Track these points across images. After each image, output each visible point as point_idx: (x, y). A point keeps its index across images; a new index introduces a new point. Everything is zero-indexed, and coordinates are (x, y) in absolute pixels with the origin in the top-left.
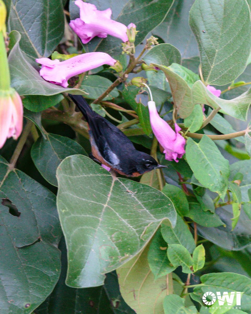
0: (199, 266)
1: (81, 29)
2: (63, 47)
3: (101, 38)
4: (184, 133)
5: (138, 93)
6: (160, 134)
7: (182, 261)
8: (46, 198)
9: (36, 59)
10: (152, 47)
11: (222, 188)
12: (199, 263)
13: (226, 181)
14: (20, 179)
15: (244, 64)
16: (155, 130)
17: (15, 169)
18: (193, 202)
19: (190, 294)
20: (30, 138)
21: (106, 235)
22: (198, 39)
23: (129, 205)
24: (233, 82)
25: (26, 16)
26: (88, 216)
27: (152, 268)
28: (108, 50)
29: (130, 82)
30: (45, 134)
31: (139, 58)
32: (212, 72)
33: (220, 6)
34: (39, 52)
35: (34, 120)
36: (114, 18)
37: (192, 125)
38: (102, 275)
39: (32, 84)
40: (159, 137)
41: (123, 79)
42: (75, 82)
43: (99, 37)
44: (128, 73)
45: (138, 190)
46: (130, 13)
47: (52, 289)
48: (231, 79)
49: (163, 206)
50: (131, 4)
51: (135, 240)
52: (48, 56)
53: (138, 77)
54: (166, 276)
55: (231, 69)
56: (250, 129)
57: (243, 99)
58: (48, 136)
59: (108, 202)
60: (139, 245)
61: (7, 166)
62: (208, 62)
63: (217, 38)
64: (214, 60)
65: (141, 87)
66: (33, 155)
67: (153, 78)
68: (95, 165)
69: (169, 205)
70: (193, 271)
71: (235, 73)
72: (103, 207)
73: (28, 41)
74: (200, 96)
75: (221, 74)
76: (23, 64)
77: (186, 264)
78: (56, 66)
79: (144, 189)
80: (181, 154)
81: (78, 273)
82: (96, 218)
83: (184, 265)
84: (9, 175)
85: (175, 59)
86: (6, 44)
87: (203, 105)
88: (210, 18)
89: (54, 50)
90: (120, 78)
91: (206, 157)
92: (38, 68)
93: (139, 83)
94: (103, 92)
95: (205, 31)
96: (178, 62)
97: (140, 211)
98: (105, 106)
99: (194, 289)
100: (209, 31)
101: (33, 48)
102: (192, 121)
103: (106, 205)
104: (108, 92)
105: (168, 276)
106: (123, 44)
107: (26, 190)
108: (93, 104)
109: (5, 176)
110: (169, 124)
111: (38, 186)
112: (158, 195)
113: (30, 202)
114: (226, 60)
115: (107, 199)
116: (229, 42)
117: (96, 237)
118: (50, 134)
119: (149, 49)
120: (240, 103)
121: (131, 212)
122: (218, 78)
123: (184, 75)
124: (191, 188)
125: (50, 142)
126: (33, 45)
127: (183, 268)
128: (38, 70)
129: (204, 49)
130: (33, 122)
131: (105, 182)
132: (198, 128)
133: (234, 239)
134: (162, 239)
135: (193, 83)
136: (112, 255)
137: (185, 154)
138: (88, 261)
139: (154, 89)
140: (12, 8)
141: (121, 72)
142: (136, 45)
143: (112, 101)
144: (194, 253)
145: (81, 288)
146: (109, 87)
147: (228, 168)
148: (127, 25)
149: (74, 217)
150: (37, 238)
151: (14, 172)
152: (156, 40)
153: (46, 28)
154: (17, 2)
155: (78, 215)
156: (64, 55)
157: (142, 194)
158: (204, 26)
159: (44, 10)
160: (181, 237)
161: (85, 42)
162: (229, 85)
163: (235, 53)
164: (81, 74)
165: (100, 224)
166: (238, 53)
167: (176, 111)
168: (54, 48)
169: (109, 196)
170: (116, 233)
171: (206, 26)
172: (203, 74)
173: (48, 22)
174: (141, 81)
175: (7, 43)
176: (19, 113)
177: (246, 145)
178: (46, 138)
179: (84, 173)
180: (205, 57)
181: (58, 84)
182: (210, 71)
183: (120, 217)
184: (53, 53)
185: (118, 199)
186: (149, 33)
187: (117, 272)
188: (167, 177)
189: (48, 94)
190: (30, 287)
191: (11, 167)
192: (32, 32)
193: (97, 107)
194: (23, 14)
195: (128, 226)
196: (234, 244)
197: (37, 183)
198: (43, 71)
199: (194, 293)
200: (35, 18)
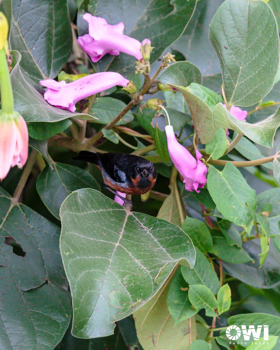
0: (224, 308)
1: (90, 46)
2: (72, 66)
3: (113, 56)
4: (206, 160)
5: (154, 116)
6: (178, 162)
7: (205, 303)
8: (54, 235)
9: (40, 81)
10: (169, 65)
11: (248, 222)
12: (225, 305)
13: (253, 213)
14: (25, 215)
15: (271, 82)
16: (173, 158)
17: (19, 203)
18: (218, 236)
19: (216, 338)
20: (36, 167)
21: (117, 279)
22: (220, 55)
23: (143, 243)
24: (261, 101)
25: (28, 33)
26: (96, 257)
27: (172, 311)
28: (121, 69)
29: (145, 104)
30: (53, 164)
31: (154, 78)
32: (236, 91)
33: (243, 18)
34: (44, 73)
35: (39, 149)
36: (127, 33)
37: (214, 151)
38: (112, 324)
39: (35, 109)
40: (178, 165)
41: (137, 101)
42: (85, 105)
43: (111, 54)
44: (143, 94)
45: (154, 225)
46: (144, 27)
47: (61, 337)
49: (180, 244)
50: (146, 17)
51: (148, 284)
52: (55, 77)
53: (154, 99)
55: (256, 88)
56: (279, 154)
57: (269, 123)
58: (55, 166)
59: (120, 241)
60: (153, 289)
61: (10, 201)
62: (231, 81)
63: (241, 54)
64: (238, 78)
65: (157, 110)
67: (171, 99)
68: (105, 199)
69: (188, 242)
70: (218, 313)
71: (262, 93)
72: (114, 246)
73: (32, 61)
74: (221, 119)
75: (246, 94)
76: (25, 87)
77: (210, 307)
78: (62, 88)
79: (161, 224)
80: (202, 183)
81: (85, 322)
82: (106, 259)
83: (208, 307)
84: (12, 210)
85: (194, 78)
86: (8, 63)
87: (227, 129)
88: (232, 33)
89: (60, 71)
90: (133, 100)
91: (229, 187)
92: (42, 91)
93: (155, 105)
94: (116, 116)
95: (227, 47)
96: (199, 82)
97: (155, 250)
98: (119, 131)
99: (221, 332)
100: (232, 47)
101: (37, 68)
102: (214, 147)
103: (117, 244)
104: (121, 116)
105: (190, 319)
106: (136, 62)
107: (31, 227)
108: (105, 130)
109: (7, 211)
110: (188, 150)
111: (45, 222)
112: (177, 231)
113: (36, 240)
114: (251, 78)
115: (119, 237)
116: (254, 58)
117: (105, 281)
118: (58, 164)
119: (165, 67)
120: (265, 127)
121: (145, 251)
122: (243, 98)
123: (205, 96)
124: (216, 220)
125: (57, 173)
126: (37, 65)
127: (207, 311)
128: (42, 93)
129: (226, 66)
130: (37, 151)
131: (117, 217)
132: (221, 154)
133: (264, 276)
134: (183, 278)
135: (215, 105)
136: (123, 300)
137: (206, 184)
138: (95, 308)
139: (172, 112)
140: (14, 24)
141: (135, 93)
142: (151, 63)
143: (128, 125)
144: (219, 294)
145: (89, 338)
146: (122, 110)
147: (254, 199)
148: (141, 41)
149: (80, 260)
150: (45, 279)
151: (18, 207)
152: (172, 58)
153: (52, 45)
154: (18, 18)
155: (85, 257)
156: (72, 75)
157: (158, 230)
158: (225, 41)
159: (50, 25)
160: (204, 275)
161: (95, 61)
162: (257, 104)
163: (261, 70)
164: (91, 96)
165: (110, 267)
166: (265, 70)
167: (197, 135)
168: (61, 68)
169: (122, 233)
170: (127, 276)
171: (229, 40)
172: (226, 94)
173: (54, 39)
174: (158, 103)
175: (10, 61)
176: (24, 139)
177: (274, 172)
178: (52, 169)
179: (93, 208)
180: (227, 75)
181: (64, 108)
182: (234, 90)
183: (133, 257)
184: (60, 73)
185: (131, 236)
186: (168, 49)
187: (134, 316)
188: (190, 209)
189: (52, 121)
190: (37, 335)
191: (15, 201)
192: (36, 51)
193: (110, 132)
194: (26, 31)
195: (142, 267)
196: (265, 282)
197: (44, 219)
198: (47, 95)
199: (221, 337)
200: (39, 35)
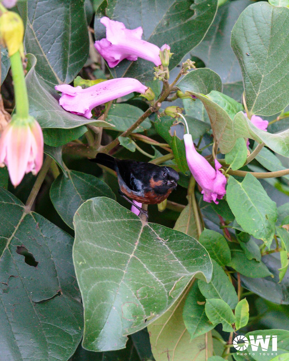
0: (242, 323)
1: (107, 50)
2: (88, 71)
3: (131, 61)
4: (225, 170)
5: (172, 124)
6: (197, 172)
7: (222, 318)
8: (67, 245)
9: (55, 86)
10: (188, 72)
11: (268, 235)
12: (242, 320)
13: (273, 226)
14: (37, 224)
17: (31, 212)
18: (236, 249)
19: (233, 354)
20: (49, 174)
21: (130, 291)
22: (241, 62)
23: (159, 255)
24: (283, 111)
25: (44, 36)
26: (110, 268)
27: (188, 325)
28: (139, 75)
29: (163, 111)
30: (67, 171)
31: (173, 84)
32: (257, 100)
33: (266, 25)
34: (59, 78)
35: (53, 156)
36: (145, 38)
37: (234, 161)
38: (124, 337)
39: (50, 115)
41: (155, 109)
42: (101, 112)
43: (129, 59)
44: (161, 102)
45: (171, 237)
46: (164, 32)
47: (74, 351)
48: (279, 109)
49: (197, 257)
50: (165, 22)
51: (163, 297)
52: (70, 82)
53: (173, 107)
54: (205, 334)
55: (279, 97)
58: (69, 174)
59: (135, 252)
60: (167, 303)
61: (22, 209)
62: (253, 90)
63: (263, 62)
64: (260, 86)
65: (175, 118)
66: (51, 196)
67: (190, 107)
68: (121, 208)
69: (205, 255)
70: (235, 329)
71: (284, 102)
72: (128, 257)
73: (47, 65)
74: (242, 128)
75: (268, 103)
76: (40, 92)
77: (227, 322)
78: (78, 94)
79: (177, 236)
80: (221, 194)
81: (96, 335)
82: (119, 271)
83: (225, 322)
84: (25, 218)
85: (215, 86)
86: (24, 66)
87: (247, 139)
88: (254, 39)
89: (77, 75)
90: (151, 107)
91: (249, 199)
92: (57, 96)
93: (174, 113)
94: (133, 123)
95: (250, 54)
96: (219, 89)
97: (171, 262)
98: (136, 139)
100: (254, 54)
102: (234, 157)
103: (132, 256)
104: (138, 123)
105: (206, 334)
106: (155, 68)
107: (44, 236)
108: (122, 137)
109: (20, 219)
110: (207, 160)
111: (58, 231)
112: (193, 244)
113: (49, 250)
114: (273, 87)
115: (134, 248)
116: (277, 66)
117: (118, 293)
118: (72, 171)
119: (185, 74)
120: (287, 137)
121: (161, 263)
122: (265, 107)
123: (225, 104)
124: (234, 232)
125: (71, 180)
126: (52, 69)
127: (224, 326)
128: (58, 98)
129: (248, 74)
130: (51, 158)
131: (133, 228)
132: (241, 165)
133: (283, 291)
134: (200, 292)
135: (236, 114)
136: (136, 313)
137: (225, 195)
138: (107, 321)
139: (191, 120)
140: (29, 27)
141: (153, 100)
142: (170, 69)
143: (145, 133)
144: (236, 309)
145: (100, 351)
146: (139, 117)
147: (274, 212)
148: (160, 47)
149: (93, 270)
150: (57, 291)
151: (30, 215)
152: (192, 64)
153: (68, 49)
154: (34, 20)
155: (98, 268)
157: (174, 242)
158: (248, 48)
159: (66, 28)
160: (222, 290)
161: (112, 66)
162: (279, 114)
163: (284, 78)
164: (108, 103)
165: (123, 278)
166: (287, 79)
167: (216, 145)
168: (77, 72)
169: (137, 244)
170: (141, 289)
171: (251, 47)
172: (247, 103)
173: (70, 43)
174: (177, 111)
175: (25, 64)
176: (39, 145)
178: (67, 177)
179: (108, 218)
180: (249, 83)
181: (80, 114)
182: (255, 99)
183: (147, 269)
184: (76, 78)
185: (146, 248)
186: (187, 55)
187: (149, 330)
188: (207, 220)
189: (67, 127)
190: (49, 348)
191: (27, 209)
192: (51, 55)
193: (126, 140)
194: (42, 34)
195: (156, 279)
196: (284, 297)
197: (57, 228)
198: (63, 100)
200: (55, 38)
